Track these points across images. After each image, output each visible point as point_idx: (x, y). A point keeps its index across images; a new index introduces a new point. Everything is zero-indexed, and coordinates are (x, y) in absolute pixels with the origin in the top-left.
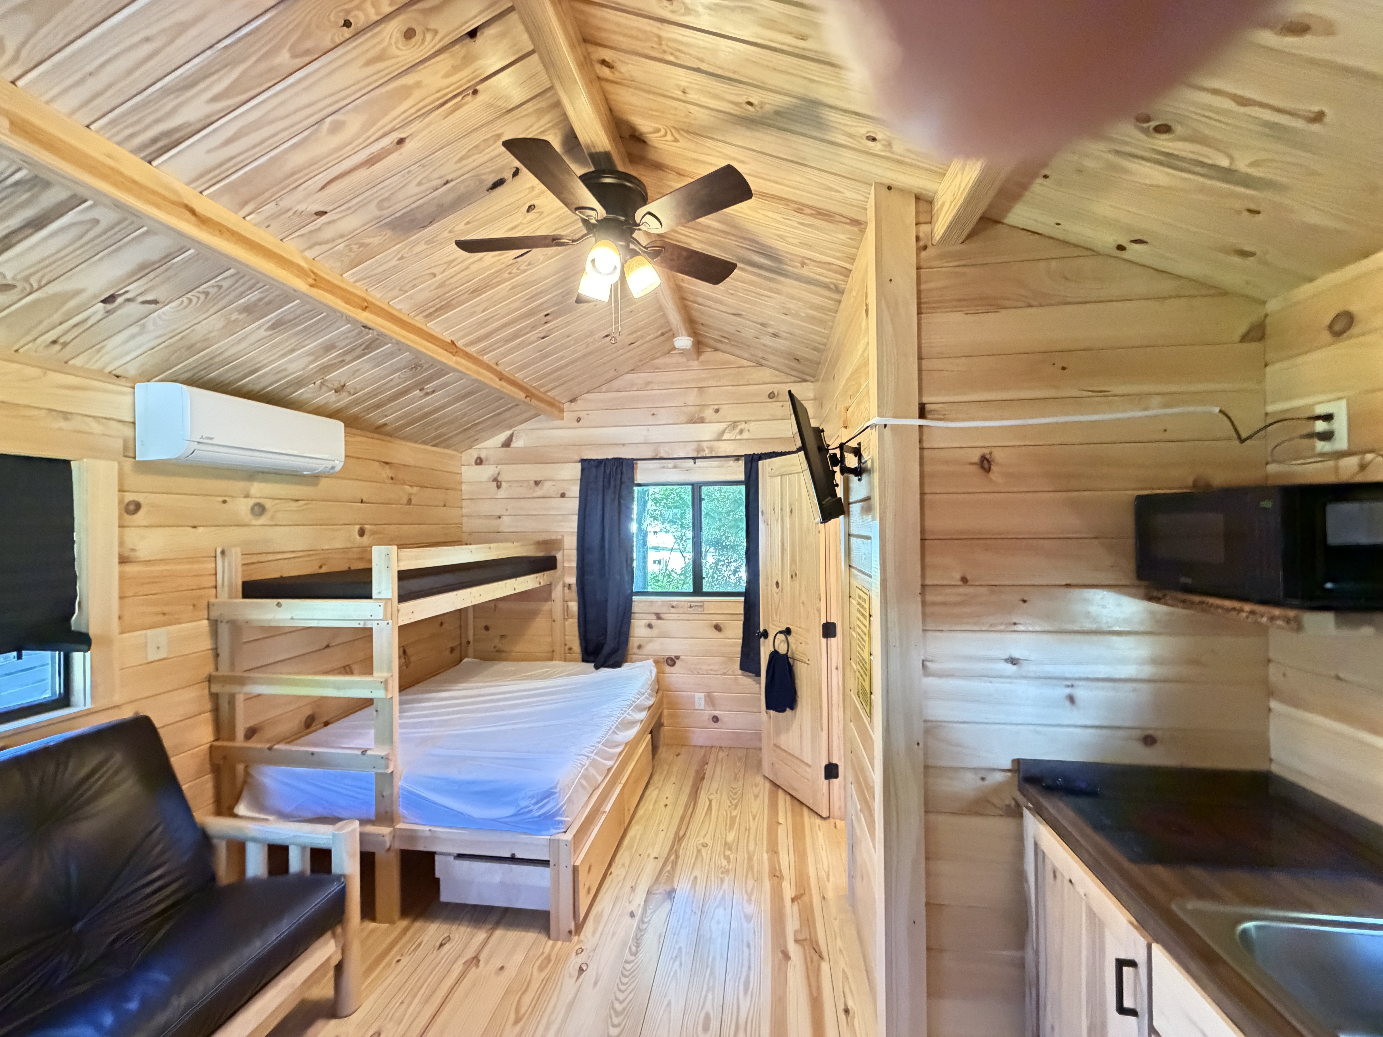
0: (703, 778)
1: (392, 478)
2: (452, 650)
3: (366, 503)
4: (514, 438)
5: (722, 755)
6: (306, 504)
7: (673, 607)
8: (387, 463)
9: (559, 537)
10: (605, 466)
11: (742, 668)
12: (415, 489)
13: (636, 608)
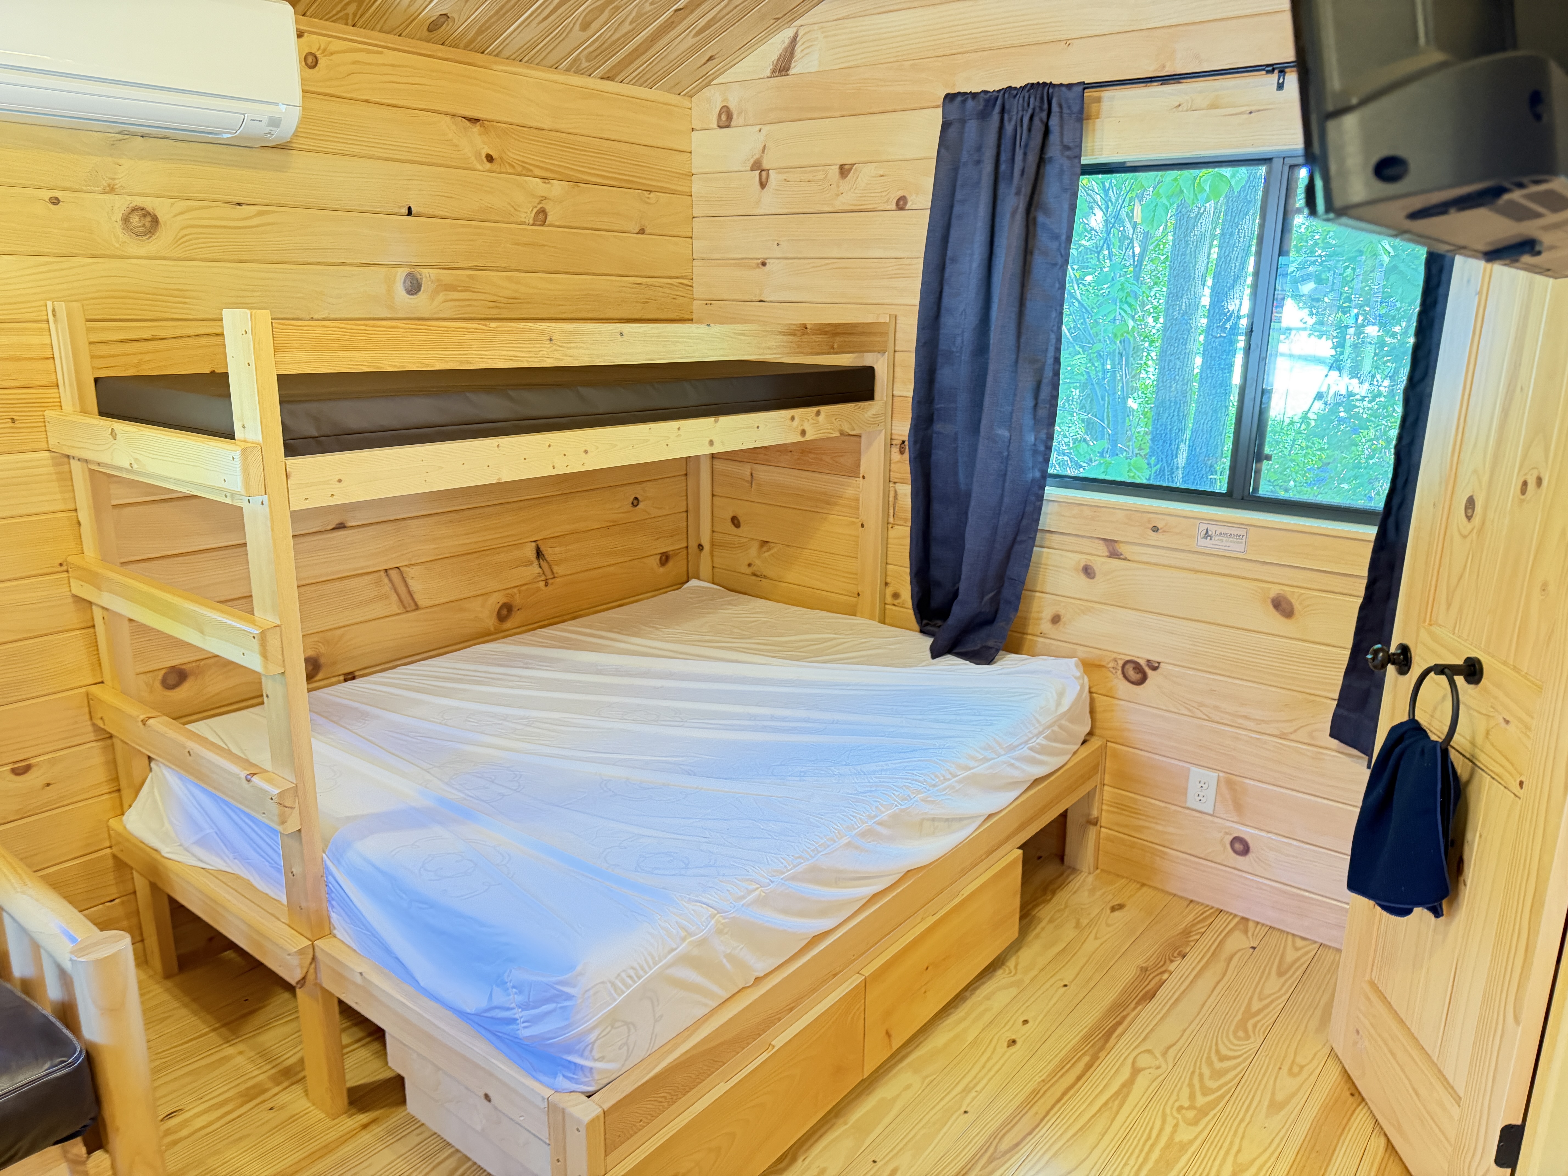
0: (1151, 995)
1: (490, 158)
2: (665, 558)
3: (419, 215)
4: (798, 49)
5: (1238, 942)
6: (260, 214)
7: (1155, 529)
8: (474, 121)
9: (885, 319)
10: (1003, 111)
11: (1335, 733)
12: (557, 188)
13: (1049, 517)
